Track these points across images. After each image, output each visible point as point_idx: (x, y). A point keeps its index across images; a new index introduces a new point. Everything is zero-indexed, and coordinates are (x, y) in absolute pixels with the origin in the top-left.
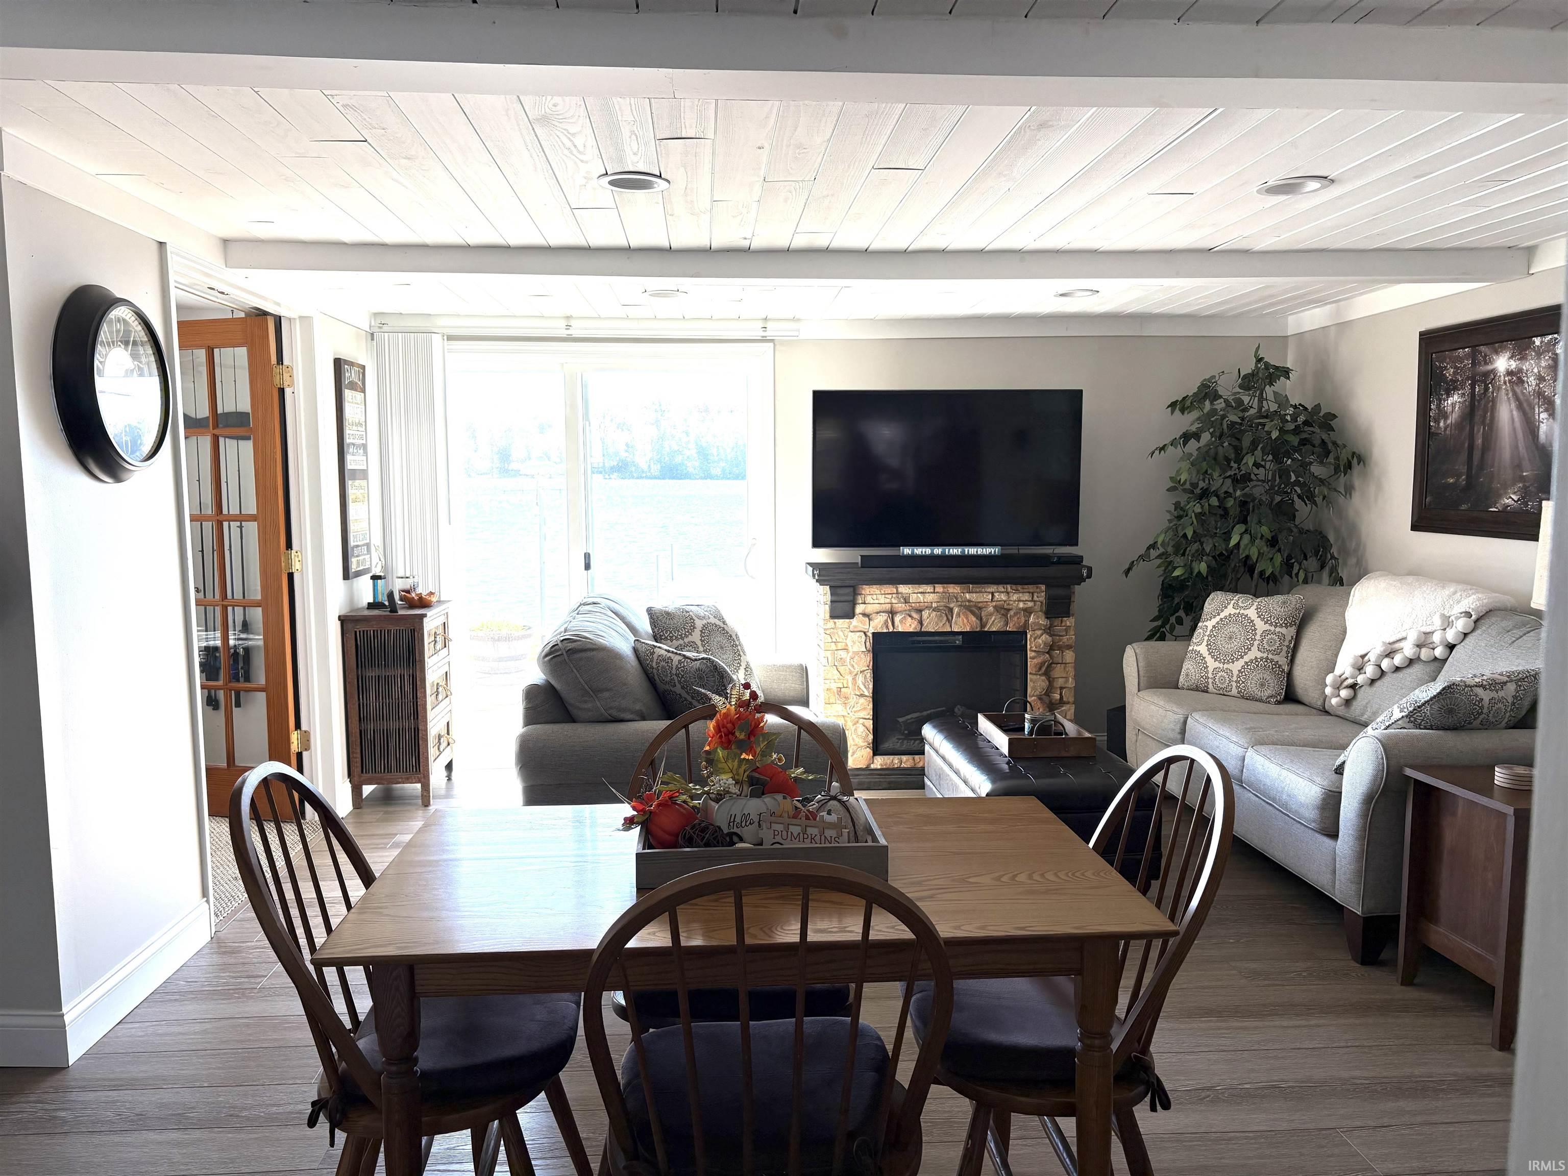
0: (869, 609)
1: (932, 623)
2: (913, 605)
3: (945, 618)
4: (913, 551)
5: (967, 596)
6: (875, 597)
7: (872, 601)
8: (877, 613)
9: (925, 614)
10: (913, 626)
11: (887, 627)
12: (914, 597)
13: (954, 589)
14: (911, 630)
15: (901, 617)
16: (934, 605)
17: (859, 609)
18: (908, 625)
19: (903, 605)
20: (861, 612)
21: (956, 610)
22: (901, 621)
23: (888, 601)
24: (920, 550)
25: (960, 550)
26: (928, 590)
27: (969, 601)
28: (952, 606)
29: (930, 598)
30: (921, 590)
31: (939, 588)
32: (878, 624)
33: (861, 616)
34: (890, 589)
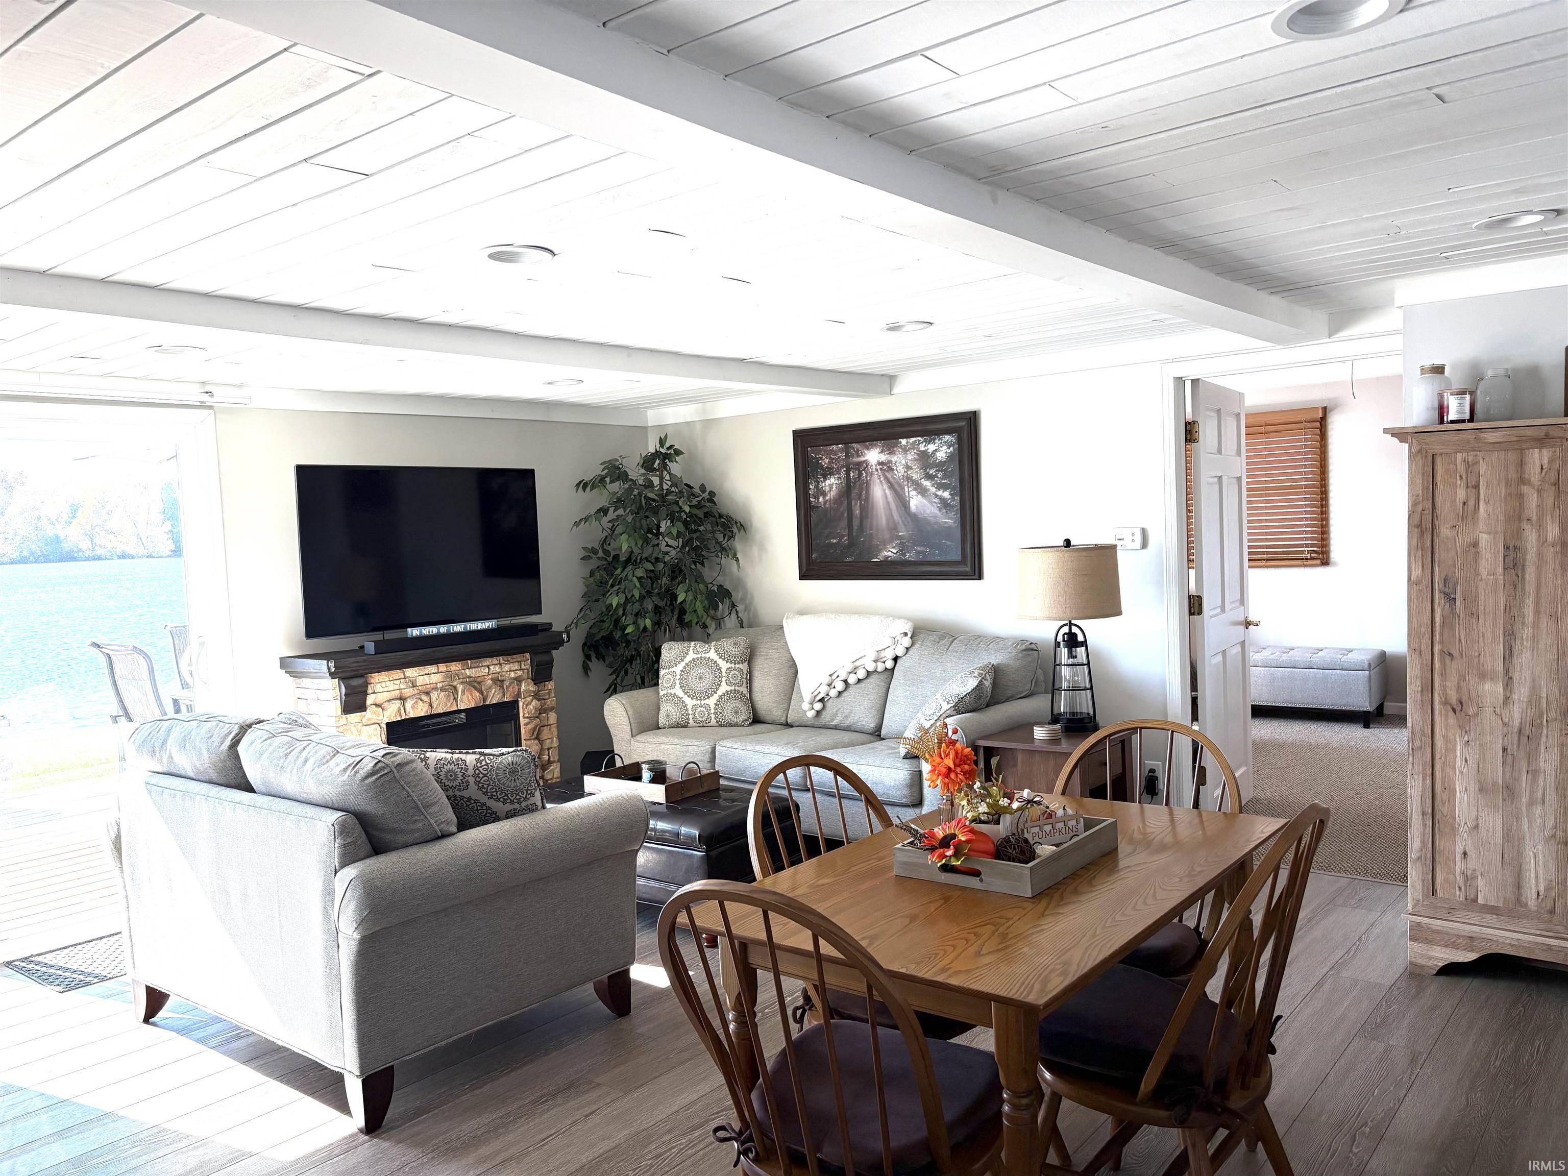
0: (380, 698)
1: (441, 704)
2: (420, 688)
3: (452, 697)
4: (421, 632)
5: (468, 672)
6: (384, 684)
7: (382, 690)
8: (389, 701)
9: (434, 695)
10: (425, 710)
11: (400, 715)
12: (420, 681)
13: (455, 667)
14: (423, 714)
15: (412, 703)
16: (439, 685)
17: (370, 700)
18: (420, 710)
19: (411, 689)
20: (372, 703)
21: (460, 688)
22: (413, 707)
23: (397, 687)
24: (427, 630)
25: (463, 626)
26: (433, 671)
27: (469, 677)
28: (455, 683)
29: (436, 678)
30: (426, 672)
31: (442, 667)
32: (392, 713)
33: (374, 706)
34: (397, 674)
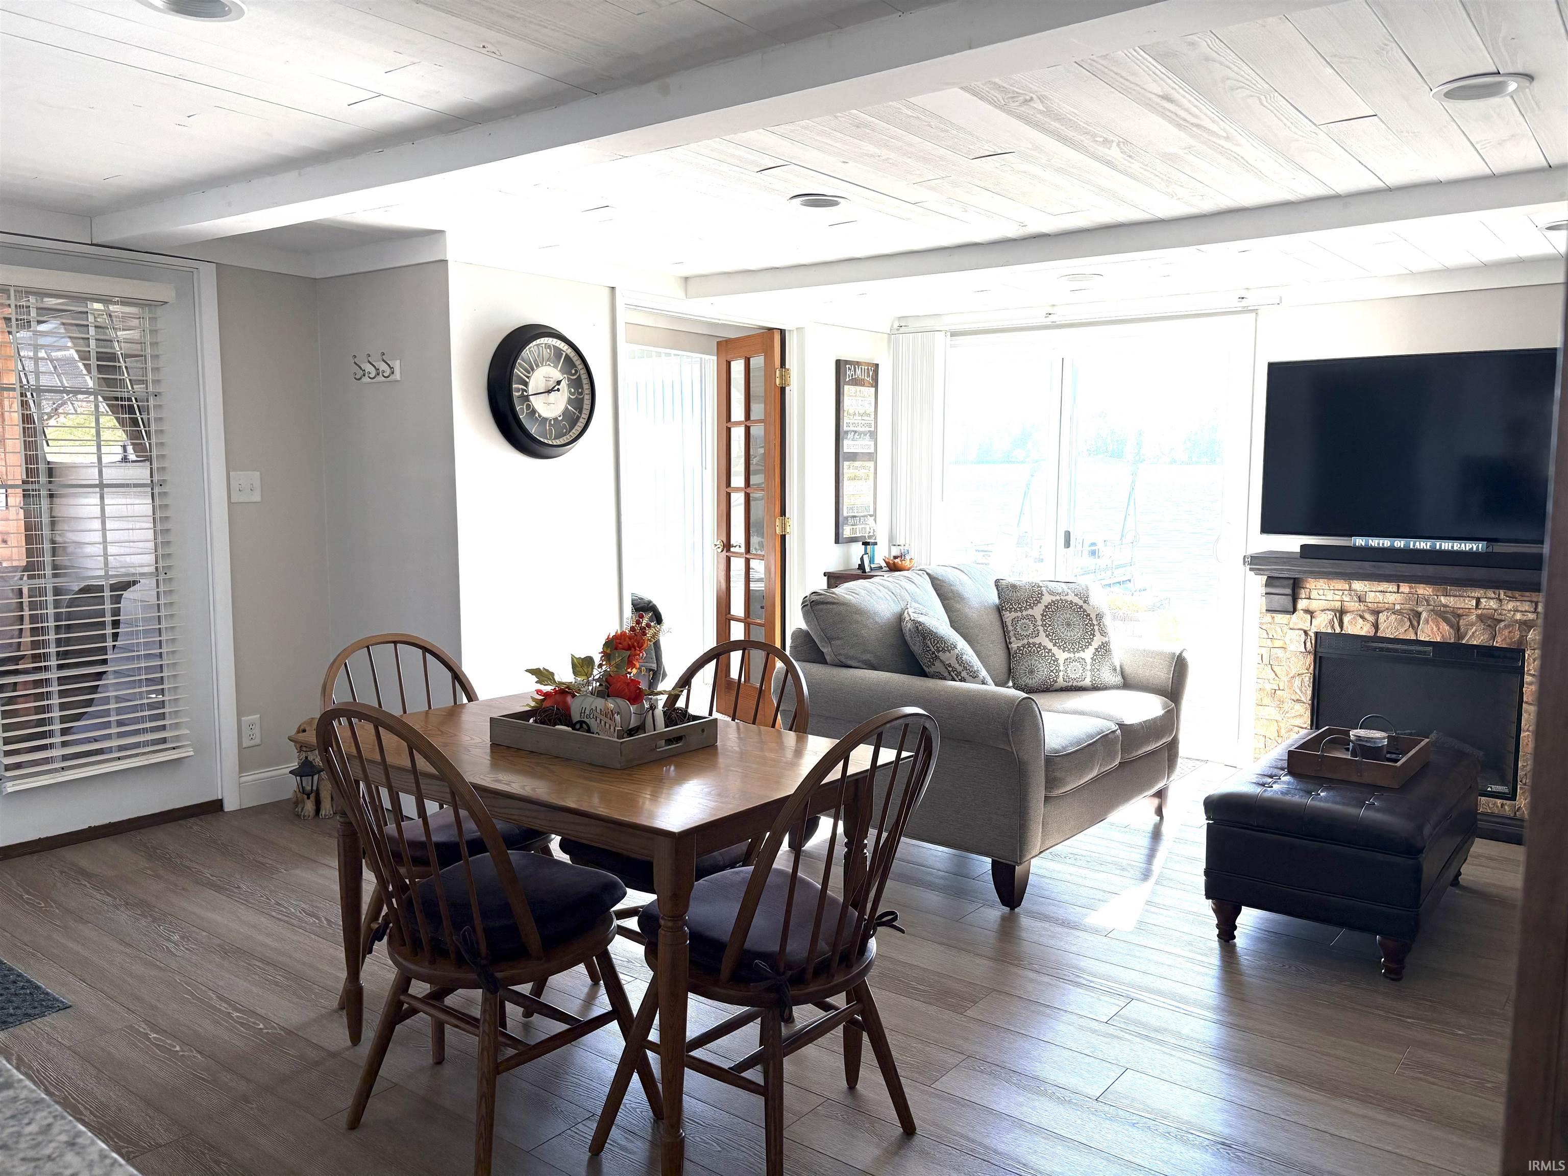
0: (1314, 605)
1: (1391, 628)
2: (1370, 605)
3: (1408, 624)
4: (1367, 542)
5: (1443, 599)
6: (1321, 592)
7: (1318, 597)
8: (1322, 611)
9: (1382, 617)
10: (1365, 629)
11: (1333, 627)
12: (1371, 597)
13: (1424, 590)
14: (1363, 633)
15: (1350, 617)
16: (1398, 607)
17: (1302, 604)
18: (1359, 627)
19: (1357, 604)
20: (1304, 608)
21: (1424, 615)
22: (1350, 622)
23: (1338, 598)
24: (1377, 542)
25: (1429, 544)
26: (1390, 589)
27: (1445, 606)
28: (1420, 609)
29: (1391, 598)
30: (1380, 589)
31: (1405, 588)
32: (1322, 623)
33: (1302, 612)
34: (1341, 584)
